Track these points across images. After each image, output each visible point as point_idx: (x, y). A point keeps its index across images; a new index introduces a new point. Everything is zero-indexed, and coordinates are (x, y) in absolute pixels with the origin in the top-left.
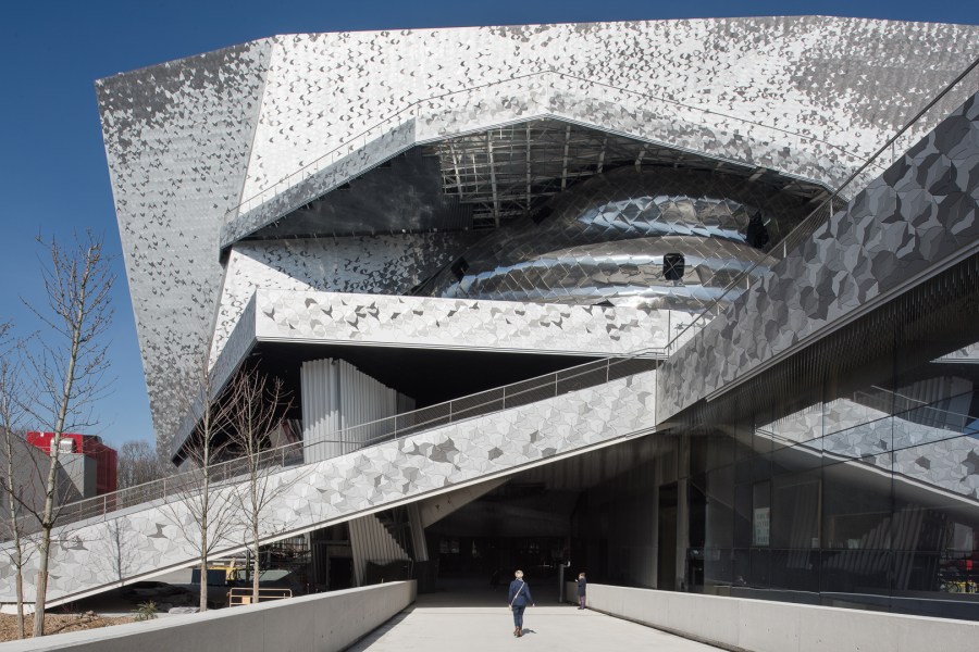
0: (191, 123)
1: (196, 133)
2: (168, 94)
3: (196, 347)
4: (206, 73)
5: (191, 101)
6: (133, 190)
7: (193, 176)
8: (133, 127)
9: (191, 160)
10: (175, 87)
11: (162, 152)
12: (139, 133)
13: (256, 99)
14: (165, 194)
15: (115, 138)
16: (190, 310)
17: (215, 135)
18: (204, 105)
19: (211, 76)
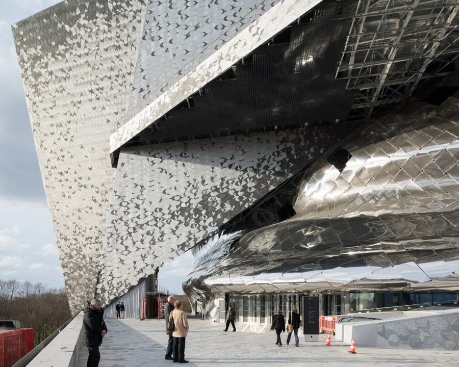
0: (86, 51)
1: (91, 59)
2: (67, 28)
3: (97, 238)
5: (86, 31)
6: (44, 113)
7: (90, 96)
8: (42, 60)
10: (72, 21)
11: (65, 79)
12: (47, 64)
14: (69, 114)
15: (29, 72)
16: (91, 208)
17: (106, 60)
18: (97, 34)
19: (102, 6)
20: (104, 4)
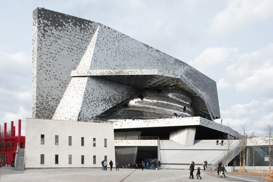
0: (70, 34)
1: (71, 38)
2: (64, 23)
3: (57, 99)
4: (78, 23)
5: (71, 28)
6: (45, 46)
7: (68, 49)
8: (50, 27)
9: (68, 45)
10: (67, 22)
12: (51, 30)
13: (91, 36)
14: (57, 51)
15: (42, 28)
16: (58, 88)
17: (77, 41)
18: (75, 31)
19: (79, 25)
20: (80, 24)
